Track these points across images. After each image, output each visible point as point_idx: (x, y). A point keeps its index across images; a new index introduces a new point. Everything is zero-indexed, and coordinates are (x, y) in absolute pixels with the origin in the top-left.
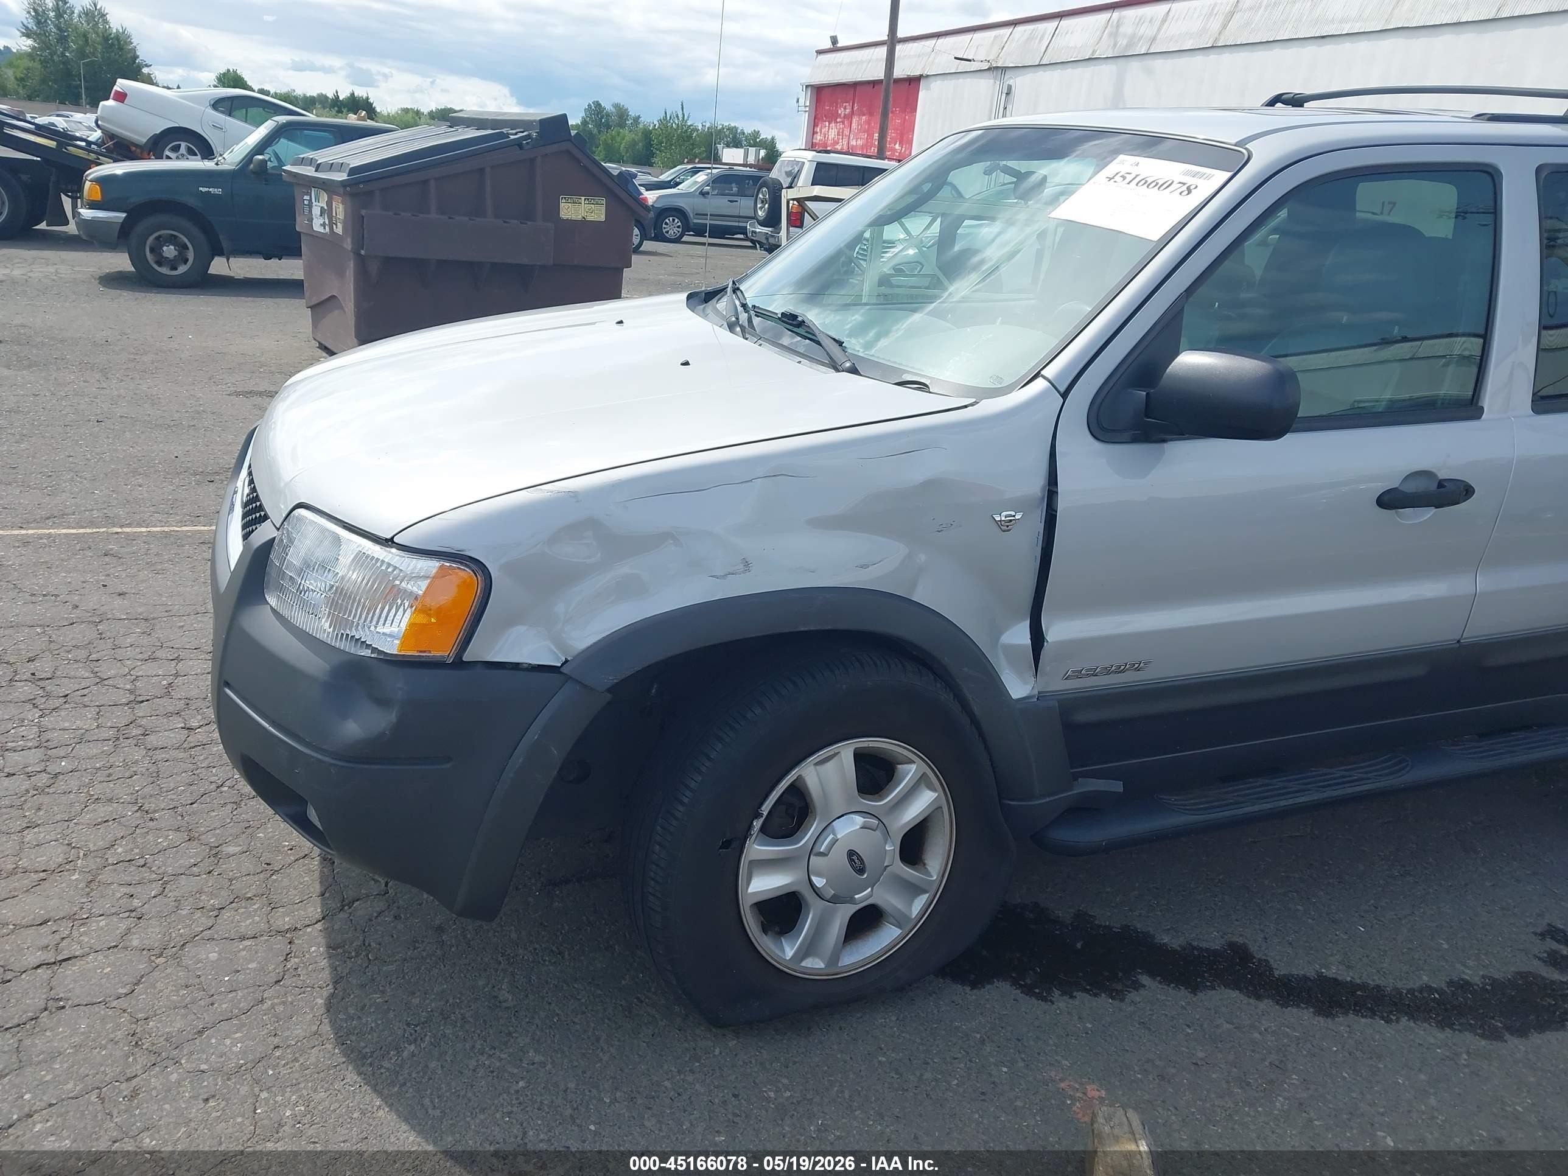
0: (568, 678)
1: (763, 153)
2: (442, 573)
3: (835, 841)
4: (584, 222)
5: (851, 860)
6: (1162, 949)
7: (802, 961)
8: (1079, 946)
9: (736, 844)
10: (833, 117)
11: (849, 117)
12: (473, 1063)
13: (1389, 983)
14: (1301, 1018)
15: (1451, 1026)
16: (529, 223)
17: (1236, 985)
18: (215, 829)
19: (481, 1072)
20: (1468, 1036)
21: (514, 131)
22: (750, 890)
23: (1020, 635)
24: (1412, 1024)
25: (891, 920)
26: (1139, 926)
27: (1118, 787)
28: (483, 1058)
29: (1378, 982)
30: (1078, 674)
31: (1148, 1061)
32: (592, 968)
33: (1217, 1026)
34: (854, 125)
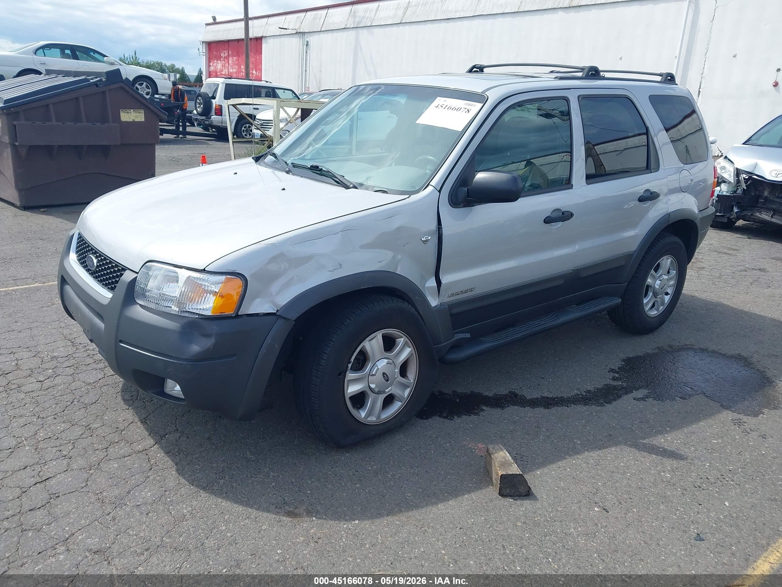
0: (280, 317)
1: (178, 76)
2: (227, 280)
3: (378, 369)
4: (134, 122)
5: (384, 377)
6: (487, 397)
7: (367, 418)
8: (458, 401)
9: (342, 374)
10: (219, 58)
11: (227, 58)
12: (250, 481)
13: (565, 396)
14: (540, 411)
15: (588, 404)
16: (106, 124)
17: (515, 404)
18: (82, 419)
19: (255, 483)
20: (594, 406)
21: (91, 78)
22: (349, 391)
23: (432, 283)
24: (575, 406)
25: (397, 399)
26: (476, 391)
27: (468, 335)
28: (253, 479)
29: (561, 396)
30: (453, 295)
31: (495, 433)
32: (280, 441)
33: (514, 418)
34: (230, 62)
